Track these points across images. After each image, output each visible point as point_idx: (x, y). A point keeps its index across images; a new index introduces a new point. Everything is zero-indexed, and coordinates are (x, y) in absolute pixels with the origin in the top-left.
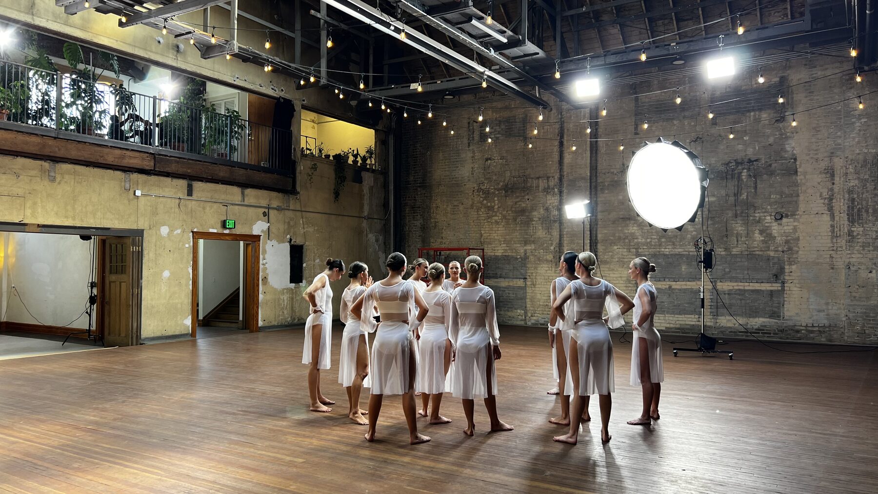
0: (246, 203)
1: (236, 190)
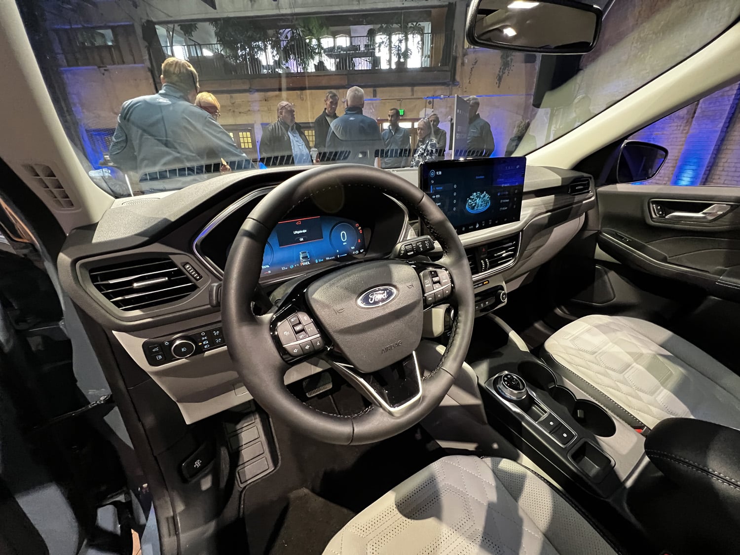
0: (415, 97)
1: (409, 89)
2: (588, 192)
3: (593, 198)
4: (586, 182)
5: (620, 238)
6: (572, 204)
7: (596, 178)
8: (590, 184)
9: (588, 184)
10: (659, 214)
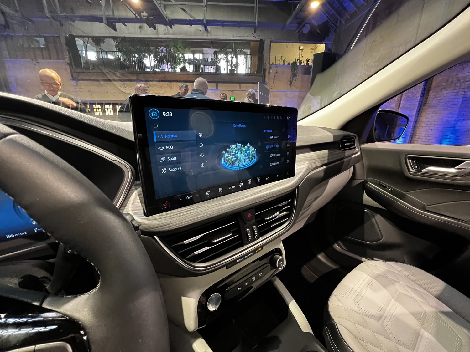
0: (241, 90)
2: (355, 148)
3: (359, 153)
4: (353, 140)
5: (384, 187)
6: (342, 159)
7: (360, 137)
8: (356, 142)
9: (354, 141)
10: (416, 168)
